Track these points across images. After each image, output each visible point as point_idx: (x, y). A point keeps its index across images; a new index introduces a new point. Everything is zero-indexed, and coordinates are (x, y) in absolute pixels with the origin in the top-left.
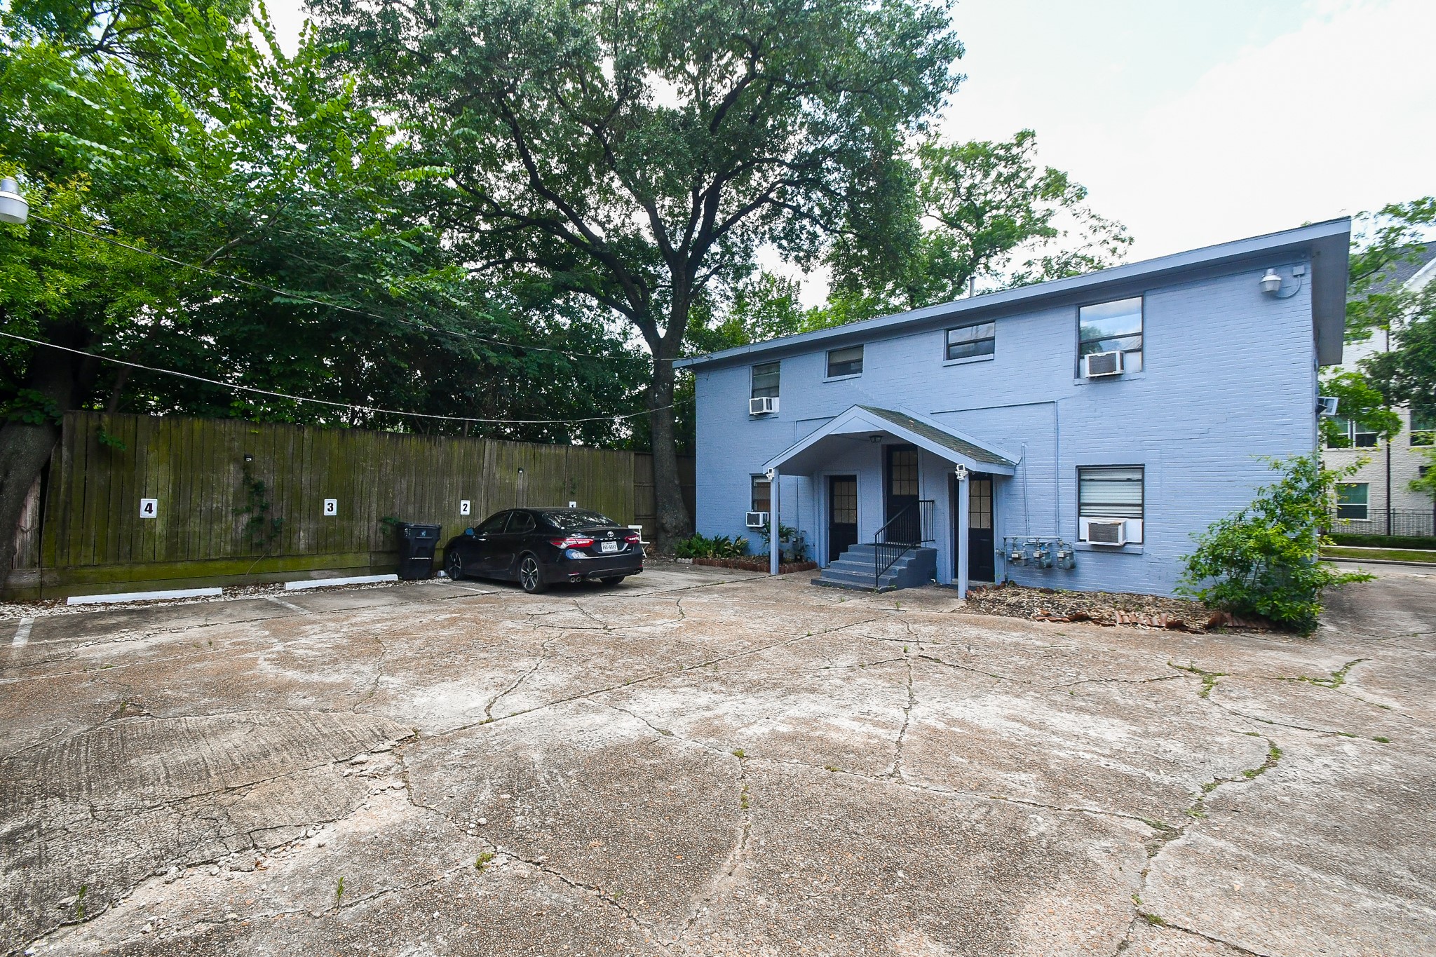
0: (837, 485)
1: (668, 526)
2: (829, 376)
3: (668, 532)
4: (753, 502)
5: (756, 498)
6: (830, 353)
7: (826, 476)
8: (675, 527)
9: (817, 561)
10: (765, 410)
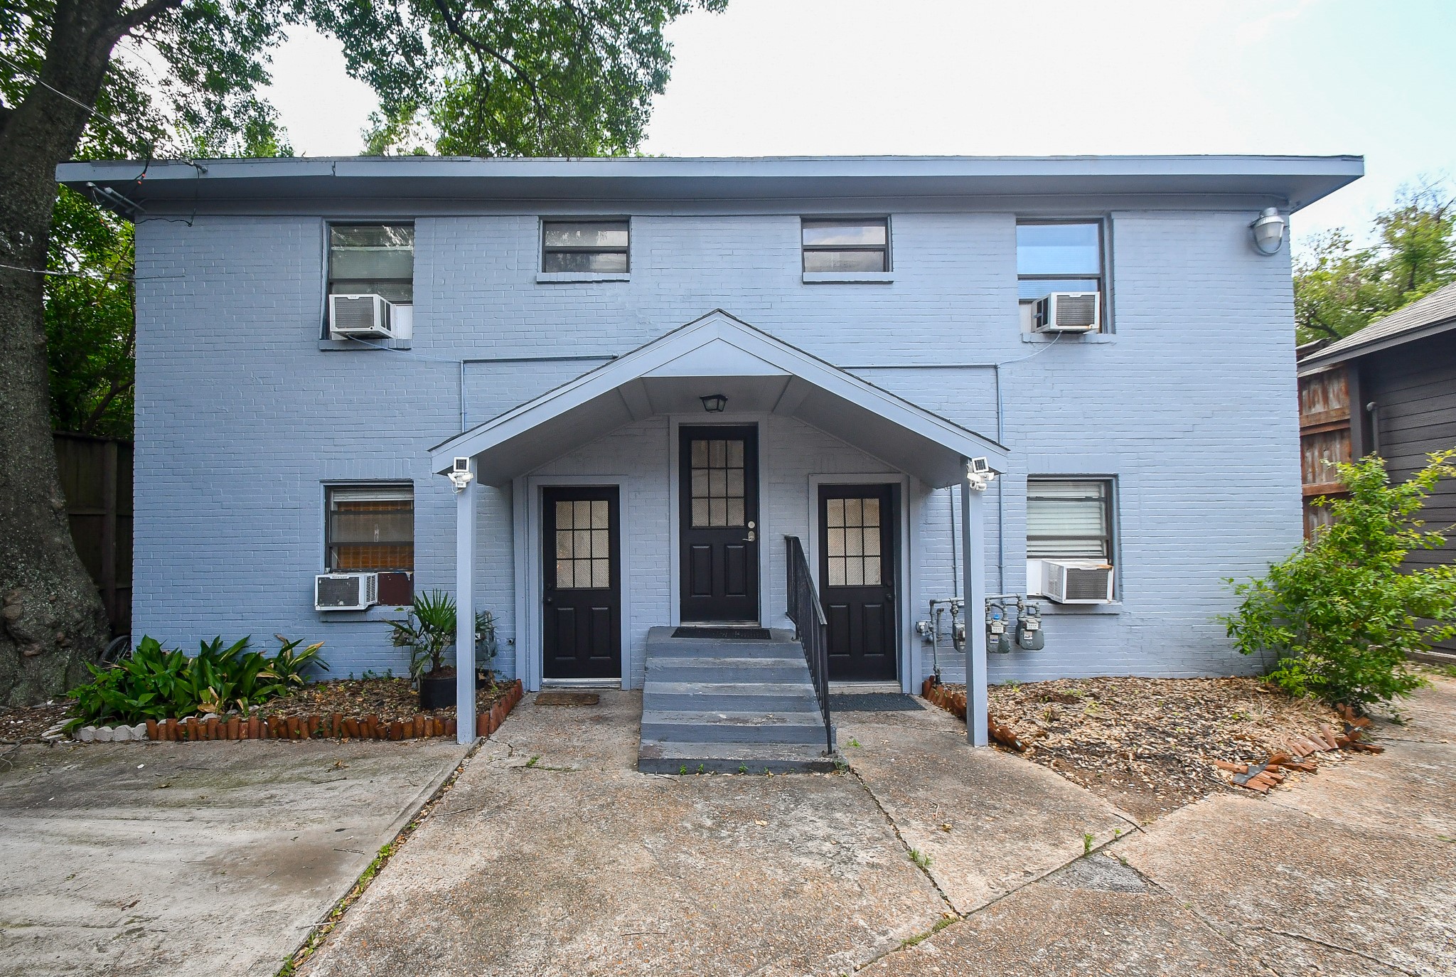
0: (563, 508)
1: (26, 626)
2: (544, 270)
3: (28, 641)
4: (329, 548)
5: (336, 538)
6: (547, 223)
7: (539, 487)
8: (55, 626)
9: (520, 675)
10: (377, 327)
